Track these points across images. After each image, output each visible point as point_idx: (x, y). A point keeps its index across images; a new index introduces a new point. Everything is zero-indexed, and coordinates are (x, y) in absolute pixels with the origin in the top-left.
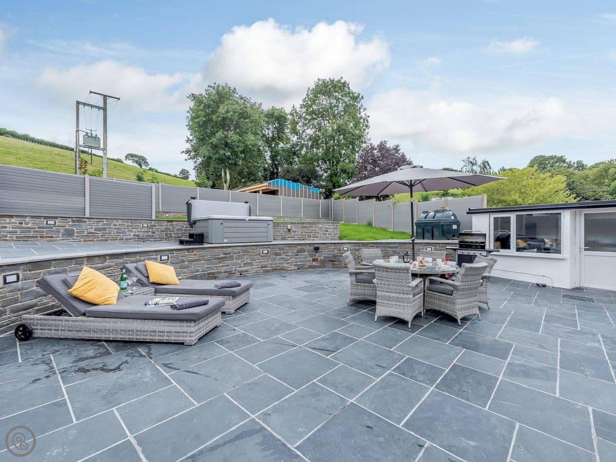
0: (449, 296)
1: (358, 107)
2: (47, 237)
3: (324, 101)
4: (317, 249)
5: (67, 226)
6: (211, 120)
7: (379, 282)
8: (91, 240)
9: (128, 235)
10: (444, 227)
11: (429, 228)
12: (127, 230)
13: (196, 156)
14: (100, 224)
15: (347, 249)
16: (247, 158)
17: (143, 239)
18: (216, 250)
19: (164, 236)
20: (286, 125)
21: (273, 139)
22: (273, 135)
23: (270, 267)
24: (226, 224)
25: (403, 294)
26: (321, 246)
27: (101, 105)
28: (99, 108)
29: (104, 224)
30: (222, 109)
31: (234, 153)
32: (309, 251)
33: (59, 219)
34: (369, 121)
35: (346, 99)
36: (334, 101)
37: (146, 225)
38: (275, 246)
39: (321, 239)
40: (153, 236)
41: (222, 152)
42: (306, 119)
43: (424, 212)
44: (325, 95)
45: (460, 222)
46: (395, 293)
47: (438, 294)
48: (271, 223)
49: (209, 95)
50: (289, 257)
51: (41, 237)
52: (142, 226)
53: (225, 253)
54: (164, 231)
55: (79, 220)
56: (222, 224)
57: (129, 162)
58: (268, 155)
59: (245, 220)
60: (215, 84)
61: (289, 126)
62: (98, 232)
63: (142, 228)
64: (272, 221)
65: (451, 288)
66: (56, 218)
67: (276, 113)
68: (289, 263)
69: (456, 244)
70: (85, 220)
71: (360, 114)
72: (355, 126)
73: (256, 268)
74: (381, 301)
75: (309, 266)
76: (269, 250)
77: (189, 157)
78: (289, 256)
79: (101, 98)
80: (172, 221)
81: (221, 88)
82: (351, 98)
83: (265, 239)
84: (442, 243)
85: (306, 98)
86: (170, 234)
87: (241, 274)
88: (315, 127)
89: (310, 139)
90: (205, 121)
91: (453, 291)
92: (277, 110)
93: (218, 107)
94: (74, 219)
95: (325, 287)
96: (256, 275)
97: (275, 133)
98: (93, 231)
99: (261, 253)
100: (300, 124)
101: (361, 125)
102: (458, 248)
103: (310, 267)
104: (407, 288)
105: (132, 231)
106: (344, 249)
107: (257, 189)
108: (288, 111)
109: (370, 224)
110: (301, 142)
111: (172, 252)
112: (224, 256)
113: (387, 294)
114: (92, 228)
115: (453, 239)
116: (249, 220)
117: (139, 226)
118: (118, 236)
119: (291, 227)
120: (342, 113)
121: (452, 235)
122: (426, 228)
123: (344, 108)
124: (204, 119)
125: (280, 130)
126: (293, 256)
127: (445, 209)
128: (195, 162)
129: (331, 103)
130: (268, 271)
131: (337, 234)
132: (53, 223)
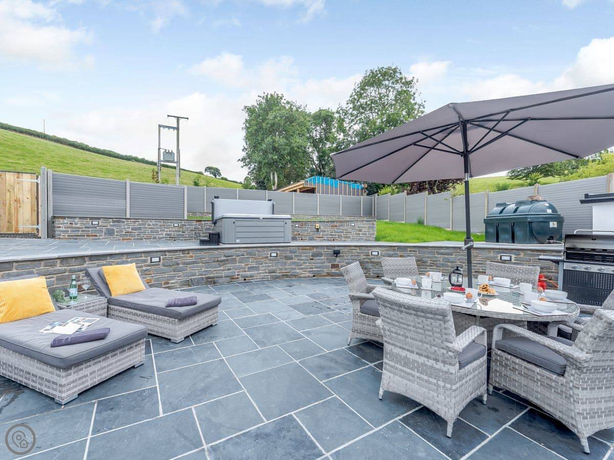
0: (554, 377)
1: (412, 92)
2: (92, 236)
3: (372, 92)
4: (337, 253)
5: (109, 226)
6: (261, 128)
7: (387, 328)
8: (129, 239)
9: (160, 234)
10: (534, 225)
11: (508, 227)
12: (159, 229)
13: (250, 163)
14: (136, 224)
15: (376, 253)
16: (293, 160)
17: (175, 238)
18: (216, 252)
19: (193, 235)
20: (333, 124)
21: (321, 140)
22: (320, 136)
23: (279, 273)
24: (238, 223)
25: (436, 360)
26: (342, 249)
27: (176, 126)
28: (174, 128)
29: (140, 224)
30: (270, 116)
31: (282, 157)
32: (327, 255)
33: (102, 219)
34: (425, 106)
35: (398, 86)
36: (383, 91)
37: (177, 225)
38: (286, 248)
39: (353, 240)
40: (183, 235)
41: (270, 156)
42: (352, 115)
43: (498, 205)
44: (373, 86)
45: (562, 218)
46: (417, 354)
47: (525, 364)
48: (289, 222)
49: (260, 105)
50: (302, 262)
51: (87, 236)
52: (173, 226)
53: (227, 255)
54: (194, 231)
55: (118, 220)
56: (234, 223)
57: (208, 174)
58: (315, 156)
59: (259, 218)
60: (264, 93)
61: (336, 125)
62: (134, 232)
63: (173, 228)
64: (291, 219)
65: (562, 361)
66: (99, 218)
67: (323, 114)
68: (302, 269)
69: (559, 251)
70: (123, 220)
71: (414, 99)
72: (409, 114)
73: (263, 273)
74: (392, 363)
75: (327, 273)
76: (278, 252)
77: (244, 164)
78: (302, 260)
79: (175, 120)
80: (201, 221)
81: (269, 96)
82: (403, 83)
83: (282, 240)
84: (530, 250)
85: (353, 93)
86: (199, 233)
87: (245, 280)
88: (363, 122)
89: (356, 135)
90: (256, 130)
91: (565, 367)
92: (324, 110)
93: (267, 114)
94: (114, 219)
95: (332, 307)
96: (262, 281)
97: (322, 134)
98: (130, 230)
99: (269, 256)
100: (347, 120)
101: (416, 112)
102: (562, 258)
103: (329, 274)
104: (445, 351)
105: (164, 231)
106: (374, 253)
107: (295, 188)
108: (334, 110)
109: (421, 223)
110: (347, 139)
111: (164, 253)
112: (226, 258)
113: (404, 353)
114: (129, 228)
115: (550, 243)
116: (263, 218)
117: (171, 225)
118: (152, 235)
119: (320, 226)
120: (394, 102)
121: (548, 237)
122: (501, 226)
123: (396, 97)
124: (255, 128)
125: (327, 130)
126: (307, 260)
127: (535, 199)
128: (249, 168)
129: (379, 94)
130: (277, 277)
131: (373, 234)
132: (97, 223)
